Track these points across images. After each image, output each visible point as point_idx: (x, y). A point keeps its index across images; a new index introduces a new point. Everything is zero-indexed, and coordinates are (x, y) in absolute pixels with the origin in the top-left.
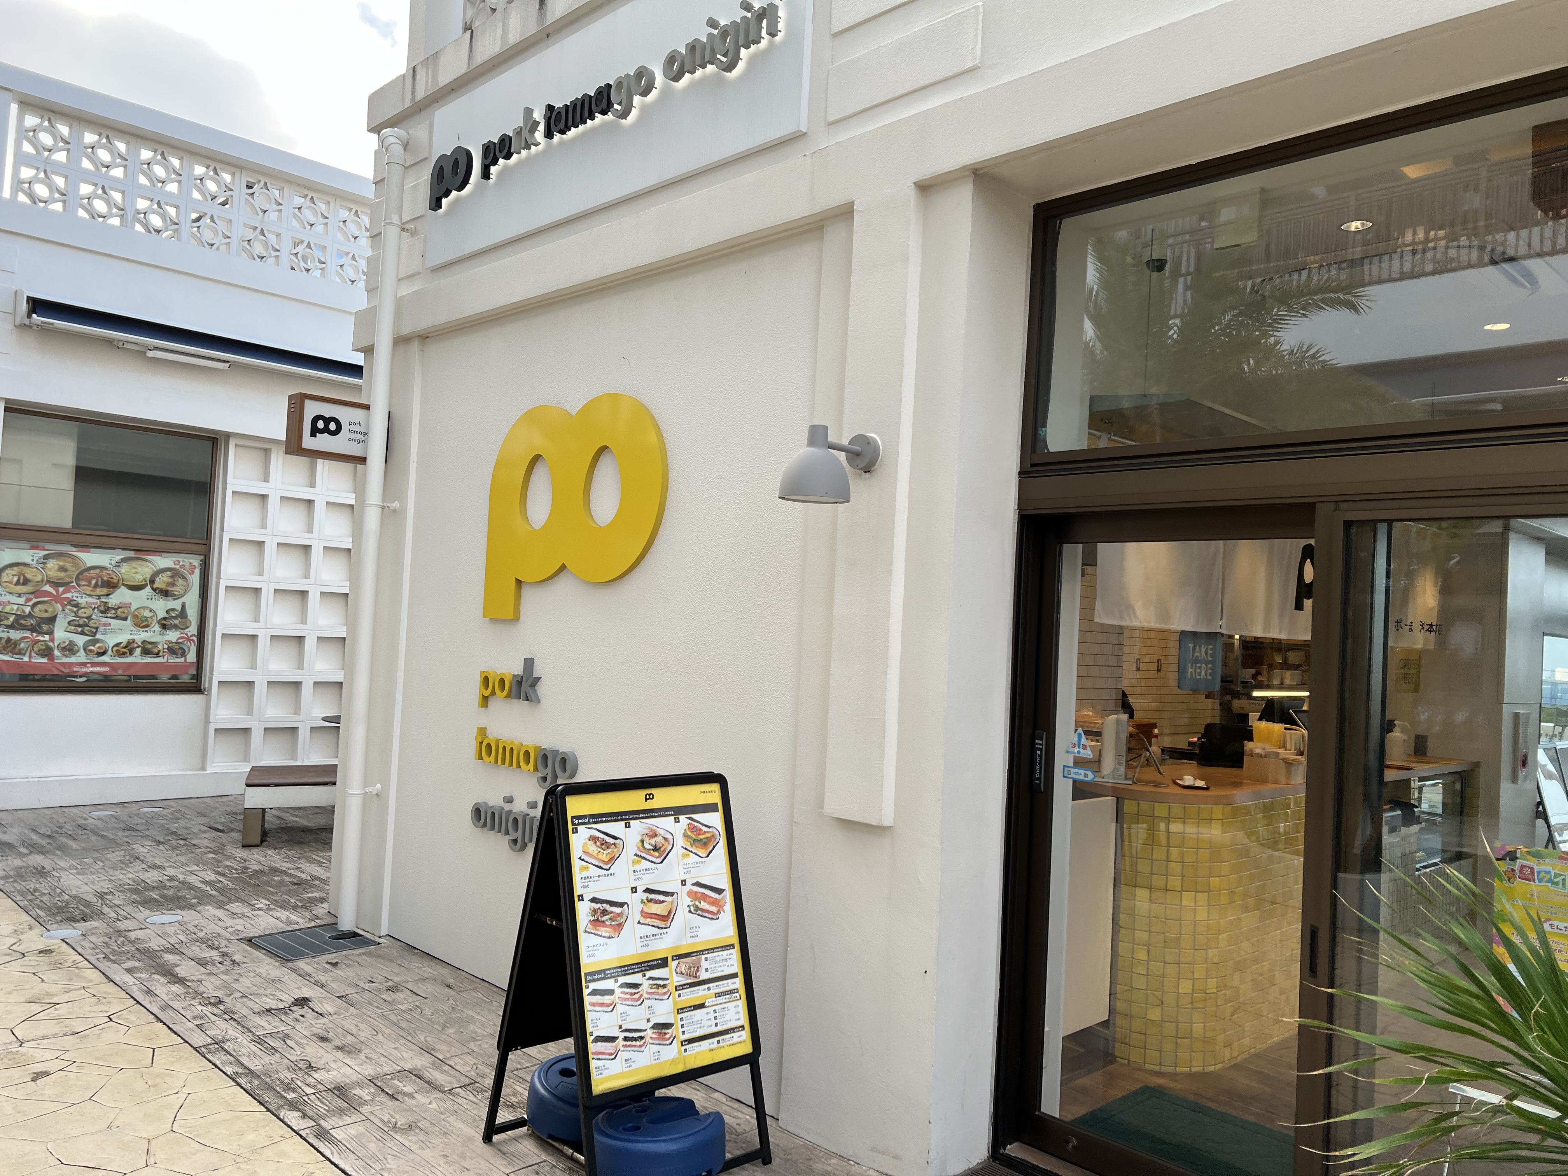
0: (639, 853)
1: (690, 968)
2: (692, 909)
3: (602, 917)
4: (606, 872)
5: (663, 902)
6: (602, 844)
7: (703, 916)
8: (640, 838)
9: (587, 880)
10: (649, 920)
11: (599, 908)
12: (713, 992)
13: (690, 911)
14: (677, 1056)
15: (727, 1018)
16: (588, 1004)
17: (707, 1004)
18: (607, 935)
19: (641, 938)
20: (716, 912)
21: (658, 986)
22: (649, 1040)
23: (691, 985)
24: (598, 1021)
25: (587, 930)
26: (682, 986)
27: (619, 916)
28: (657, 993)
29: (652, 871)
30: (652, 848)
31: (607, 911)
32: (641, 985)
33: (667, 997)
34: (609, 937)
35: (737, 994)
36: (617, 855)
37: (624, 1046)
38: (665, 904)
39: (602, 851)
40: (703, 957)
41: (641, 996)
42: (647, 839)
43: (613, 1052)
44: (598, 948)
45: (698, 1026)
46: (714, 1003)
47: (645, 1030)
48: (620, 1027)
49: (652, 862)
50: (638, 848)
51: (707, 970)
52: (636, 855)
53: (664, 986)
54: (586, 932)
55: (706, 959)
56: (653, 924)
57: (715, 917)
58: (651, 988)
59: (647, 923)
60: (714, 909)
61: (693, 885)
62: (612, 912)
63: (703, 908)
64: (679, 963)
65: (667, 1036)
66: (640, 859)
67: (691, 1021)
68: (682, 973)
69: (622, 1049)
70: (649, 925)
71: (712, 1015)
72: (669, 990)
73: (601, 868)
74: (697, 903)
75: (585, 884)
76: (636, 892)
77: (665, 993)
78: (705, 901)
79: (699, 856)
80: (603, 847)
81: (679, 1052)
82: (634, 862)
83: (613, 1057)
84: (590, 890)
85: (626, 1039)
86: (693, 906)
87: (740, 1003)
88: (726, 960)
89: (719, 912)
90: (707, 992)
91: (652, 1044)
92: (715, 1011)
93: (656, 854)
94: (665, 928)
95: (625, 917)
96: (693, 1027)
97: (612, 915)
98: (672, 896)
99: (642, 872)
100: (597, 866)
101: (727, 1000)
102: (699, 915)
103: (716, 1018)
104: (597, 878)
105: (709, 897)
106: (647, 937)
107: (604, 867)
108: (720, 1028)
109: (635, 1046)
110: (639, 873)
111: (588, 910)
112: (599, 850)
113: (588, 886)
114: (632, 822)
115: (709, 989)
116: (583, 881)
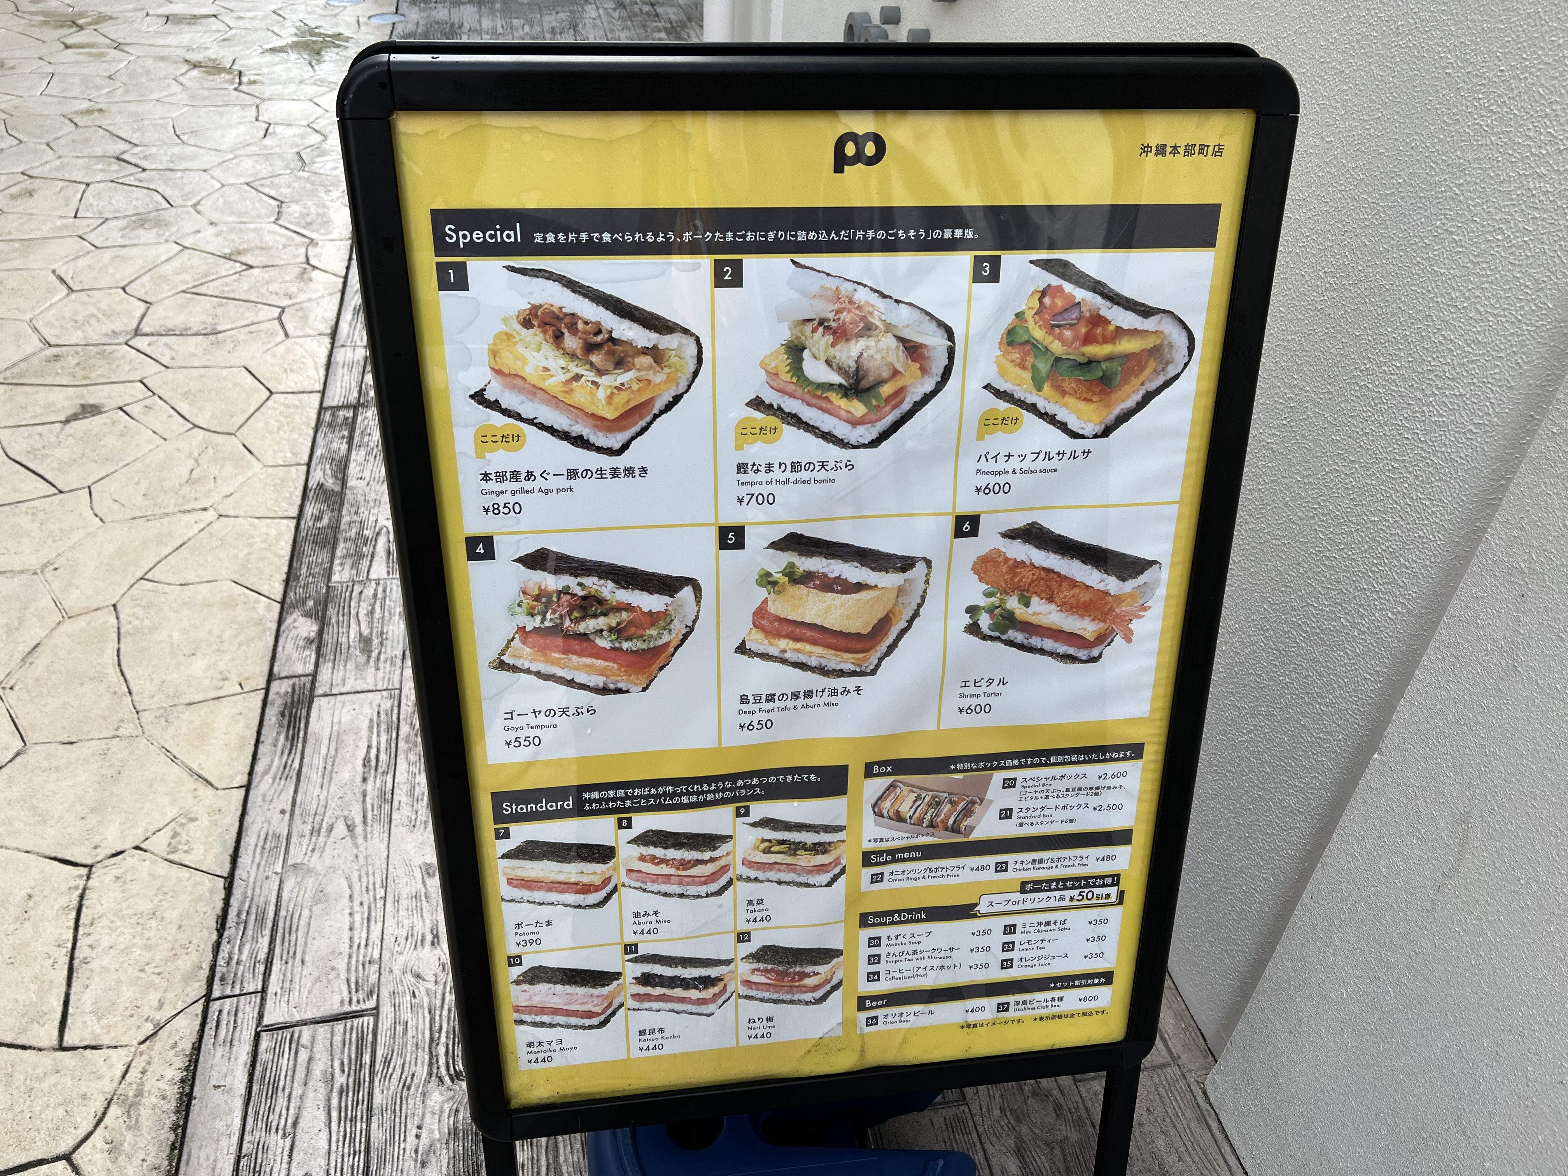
0: (771, 397)
1: (936, 804)
2: (985, 621)
3: (578, 621)
4: (607, 462)
5: (860, 587)
6: (590, 348)
7: (1031, 650)
8: (785, 334)
9: (509, 486)
10: (783, 643)
11: (566, 591)
12: (1014, 876)
13: (973, 629)
14: (839, 1032)
15: (1050, 949)
16: (503, 881)
17: (982, 908)
18: (598, 681)
19: (744, 699)
20: (1090, 636)
21: (795, 848)
22: (735, 986)
23: (930, 852)
24: (544, 930)
25: (506, 658)
26: (892, 852)
27: (653, 624)
28: (791, 867)
29: (822, 475)
30: (836, 378)
31: (601, 601)
32: (725, 839)
33: (825, 878)
34: (604, 691)
35: (1113, 891)
36: (667, 398)
37: (636, 997)
38: (864, 595)
39: (591, 376)
40: (998, 777)
41: (725, 869)
42: (819, 342)
43: (598, 1009)
44: (556, 720)
45: (937, 963)
46: (1011, 907)
47: (728, 962)
48: (630, 948)
49: (828, 437)
50: (773, 375)
51: (1006, 814)
52: (757, 403)
53: (819, 848)
54: (502, 665)
55: (1009, 784)
56: (803, 659)
57: (1082, 654)
58: (765, 852)
59: (774, 651)
60: (1087, 627)
61: (1011, 535)
62: (628, 608)
63: (1035, 620)
64: (892, 786)
65: (810, 982)
66: (773, 421)
67: (910, 948)
68: (899, 818)
69: (631, 1003)
70: (784, 661)
71: (998, 938)
72: (837, 861)
73: (580, 442)
74: (1013, 603)
75: (501, 500)
76: (739, 544)
77: (821, 868)
78: (1051, 600)
79: (1063, 427)
80: (595, 358)
81: (847, 1023)
82: (745, 433)
83: (595, 1021)
84: (525, 521)
85: (646, 980)
86: (991, 610)
87: (1115, 914)
88: (1096, 791)
89: (1103, 639)
90: (990, 875)
91: (747, 997)
92: (1010, 929)
93: (858, 408)
94: (854, 674)
95: (678, 628)
96: (916, 964)
97: (624, 615)
98: (904, 570)
99: (777, 474)
100: (564, 436)
101: (1067, 903)
102: (1010, 643)
103: (1008, 947)
104: (563, 482)
105: (1073, 584)
106: (771, 698)
107: (600, 439)
108: (1015, 974)
109: (682, 1000)
110: (762, 476)
111: (512, 593)
112: (575, 368)
113: (515, 509)
114: (751, 264)
115: (1001, 868)
116: (492, 486)
